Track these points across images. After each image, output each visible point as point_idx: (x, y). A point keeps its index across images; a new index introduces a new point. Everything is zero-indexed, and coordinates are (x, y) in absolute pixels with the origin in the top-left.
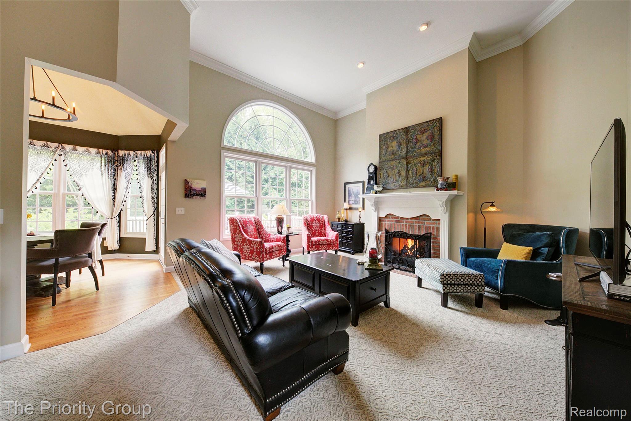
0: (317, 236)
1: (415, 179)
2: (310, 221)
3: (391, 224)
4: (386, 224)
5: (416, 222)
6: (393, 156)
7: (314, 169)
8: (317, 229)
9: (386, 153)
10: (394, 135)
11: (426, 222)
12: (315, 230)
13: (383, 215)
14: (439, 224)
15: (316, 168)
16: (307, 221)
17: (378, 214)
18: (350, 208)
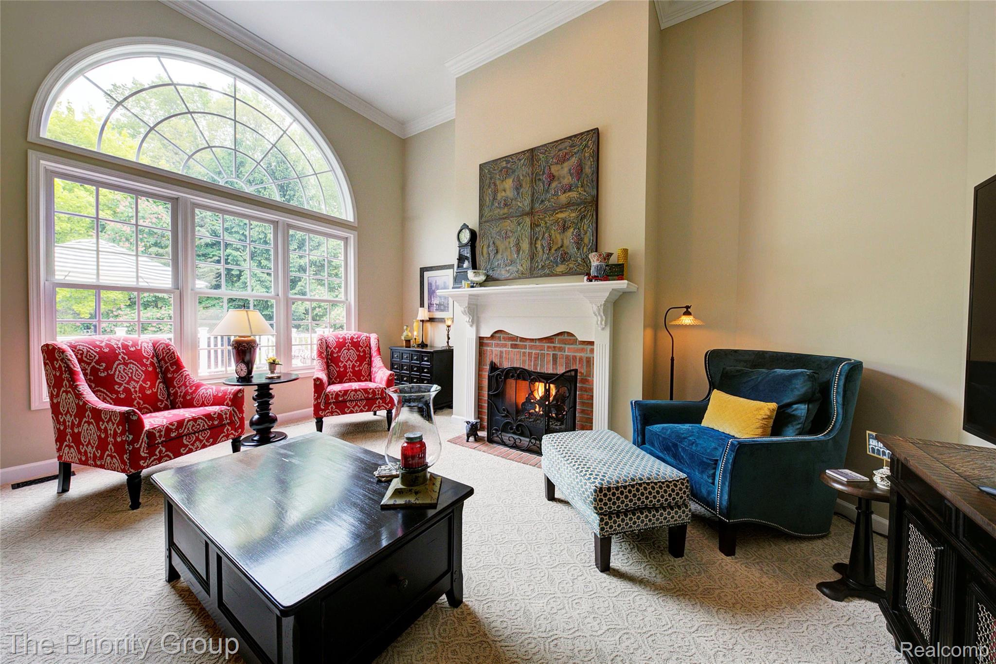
0: (350, 381)
1: (548, 259)
2: (335, 348)
3: (501, 352)
4: (492, 351)
5: (548, 347)
6: (506, 210)
7: (352, 236)
8: (349, 364)
9: (493, 204)
10: (509, 166)
11: (567, 347)
12: (345, 366)
13: (486, 333)
14: (592, 351)
15: (356, 233)
16: (327, 346)
17: (478, 331)
18: (431, 320)
